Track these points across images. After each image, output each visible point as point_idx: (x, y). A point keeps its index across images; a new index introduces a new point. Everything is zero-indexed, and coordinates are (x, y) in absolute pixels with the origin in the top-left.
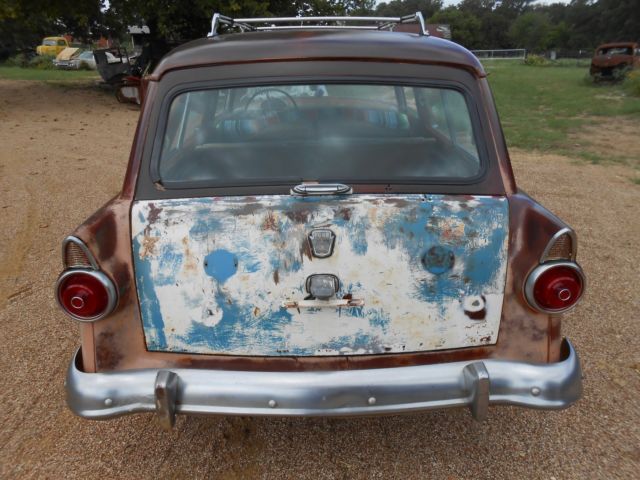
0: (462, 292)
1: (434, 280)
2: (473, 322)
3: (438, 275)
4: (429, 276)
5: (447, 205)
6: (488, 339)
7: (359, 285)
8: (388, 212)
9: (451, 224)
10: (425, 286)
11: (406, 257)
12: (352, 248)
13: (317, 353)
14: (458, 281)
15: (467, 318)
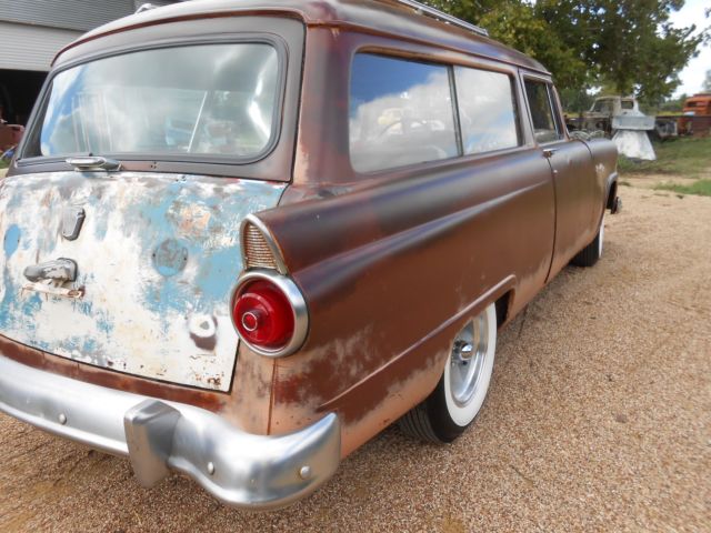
0: (190, 306)
1: (160, 283)
2: (199, 351)
3: (166, 277)
4: (156, 277)
5: (199, 188)
6: (217, 382)
7: (92, 277)
8: (136, 192)
9: (194, 213)
10: (150, 288)
11: (138, 248)
12: (94, 231)
13: (55, 352)
14: (187, 290)
15: (192, 343)
